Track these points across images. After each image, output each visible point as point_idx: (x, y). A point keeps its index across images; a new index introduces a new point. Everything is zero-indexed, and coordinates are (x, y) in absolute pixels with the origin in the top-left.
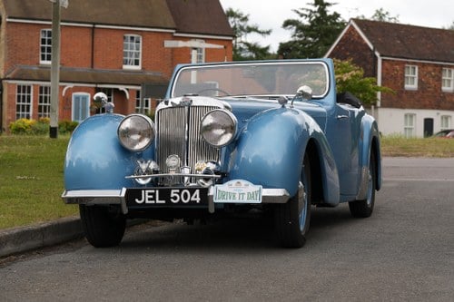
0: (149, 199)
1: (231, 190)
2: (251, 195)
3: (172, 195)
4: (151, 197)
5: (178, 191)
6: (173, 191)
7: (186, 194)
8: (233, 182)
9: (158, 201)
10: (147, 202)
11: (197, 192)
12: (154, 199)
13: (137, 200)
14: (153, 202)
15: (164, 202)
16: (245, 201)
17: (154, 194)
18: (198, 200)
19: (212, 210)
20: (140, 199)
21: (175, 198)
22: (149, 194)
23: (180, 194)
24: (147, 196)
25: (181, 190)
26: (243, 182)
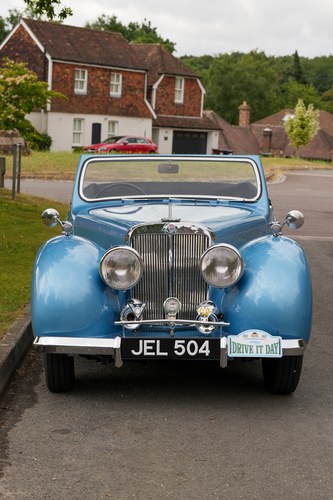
0: (148, 351)
1: (247, 342)
2: (270, 349)
3: (176, 346)
4: (151, 348)
5: (183, 342)
6: (177, 342)
7: (192, 345)
8: (249, 333)
9: (159, 353)
10: (146, 353)
11: (206, 343)
12: (154, 350)
13: (133, 351)
14: (153, 354)
15: (166, 354)
16: (264, 354)
17: (154, 345)
18: (207, 352)
19: (224, 364)
20: (137, 351)
21: (180, 350)
22: (148, 345)
23: (185, 345)
24: (146, 348)
25: (187, 341)
26: (260, 333)
